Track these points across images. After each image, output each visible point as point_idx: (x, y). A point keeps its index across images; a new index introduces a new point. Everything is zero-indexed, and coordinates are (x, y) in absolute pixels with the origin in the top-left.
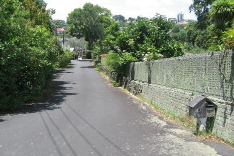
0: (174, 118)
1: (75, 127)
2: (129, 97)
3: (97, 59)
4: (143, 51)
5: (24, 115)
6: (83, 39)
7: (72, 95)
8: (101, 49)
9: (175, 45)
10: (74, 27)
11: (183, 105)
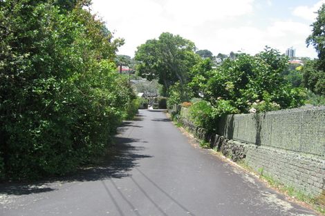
0: (303, 198)
1: (156, 206)
2: (226, 165)
3: (175, 109)
4: (246, 98)
5: (80, 183)
6: (156, 81)
7: (145, 158)
8: (182, 94)
9: (292, 91)
10: (144, 65)
11: (316, 179)
